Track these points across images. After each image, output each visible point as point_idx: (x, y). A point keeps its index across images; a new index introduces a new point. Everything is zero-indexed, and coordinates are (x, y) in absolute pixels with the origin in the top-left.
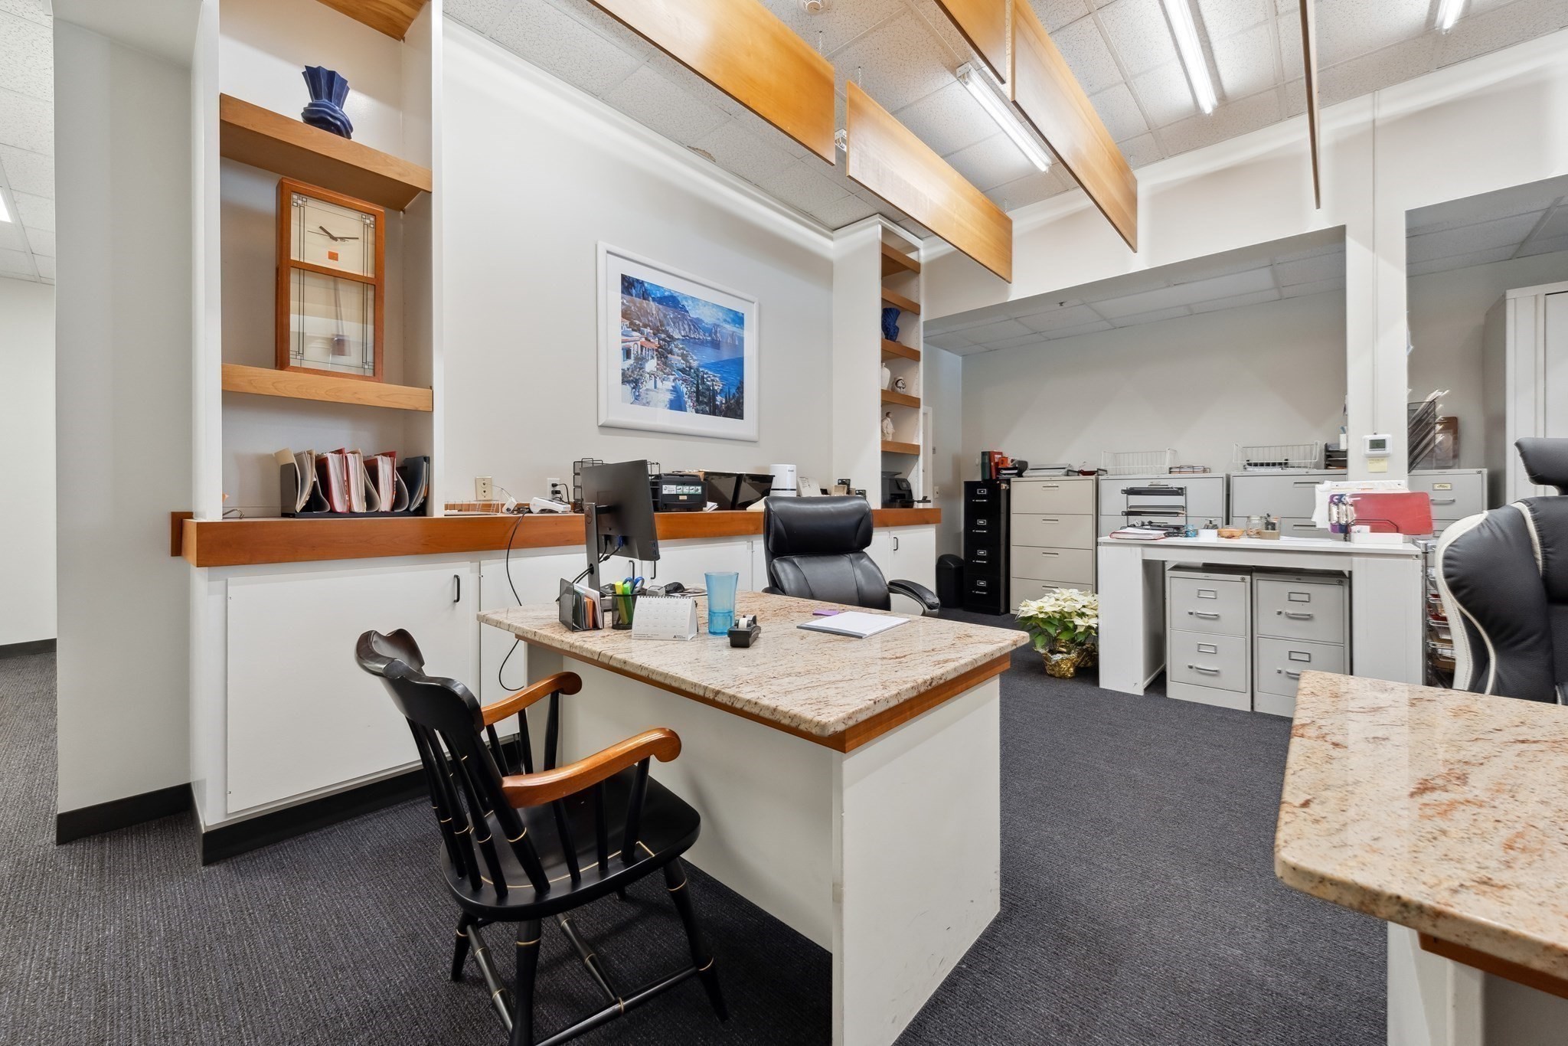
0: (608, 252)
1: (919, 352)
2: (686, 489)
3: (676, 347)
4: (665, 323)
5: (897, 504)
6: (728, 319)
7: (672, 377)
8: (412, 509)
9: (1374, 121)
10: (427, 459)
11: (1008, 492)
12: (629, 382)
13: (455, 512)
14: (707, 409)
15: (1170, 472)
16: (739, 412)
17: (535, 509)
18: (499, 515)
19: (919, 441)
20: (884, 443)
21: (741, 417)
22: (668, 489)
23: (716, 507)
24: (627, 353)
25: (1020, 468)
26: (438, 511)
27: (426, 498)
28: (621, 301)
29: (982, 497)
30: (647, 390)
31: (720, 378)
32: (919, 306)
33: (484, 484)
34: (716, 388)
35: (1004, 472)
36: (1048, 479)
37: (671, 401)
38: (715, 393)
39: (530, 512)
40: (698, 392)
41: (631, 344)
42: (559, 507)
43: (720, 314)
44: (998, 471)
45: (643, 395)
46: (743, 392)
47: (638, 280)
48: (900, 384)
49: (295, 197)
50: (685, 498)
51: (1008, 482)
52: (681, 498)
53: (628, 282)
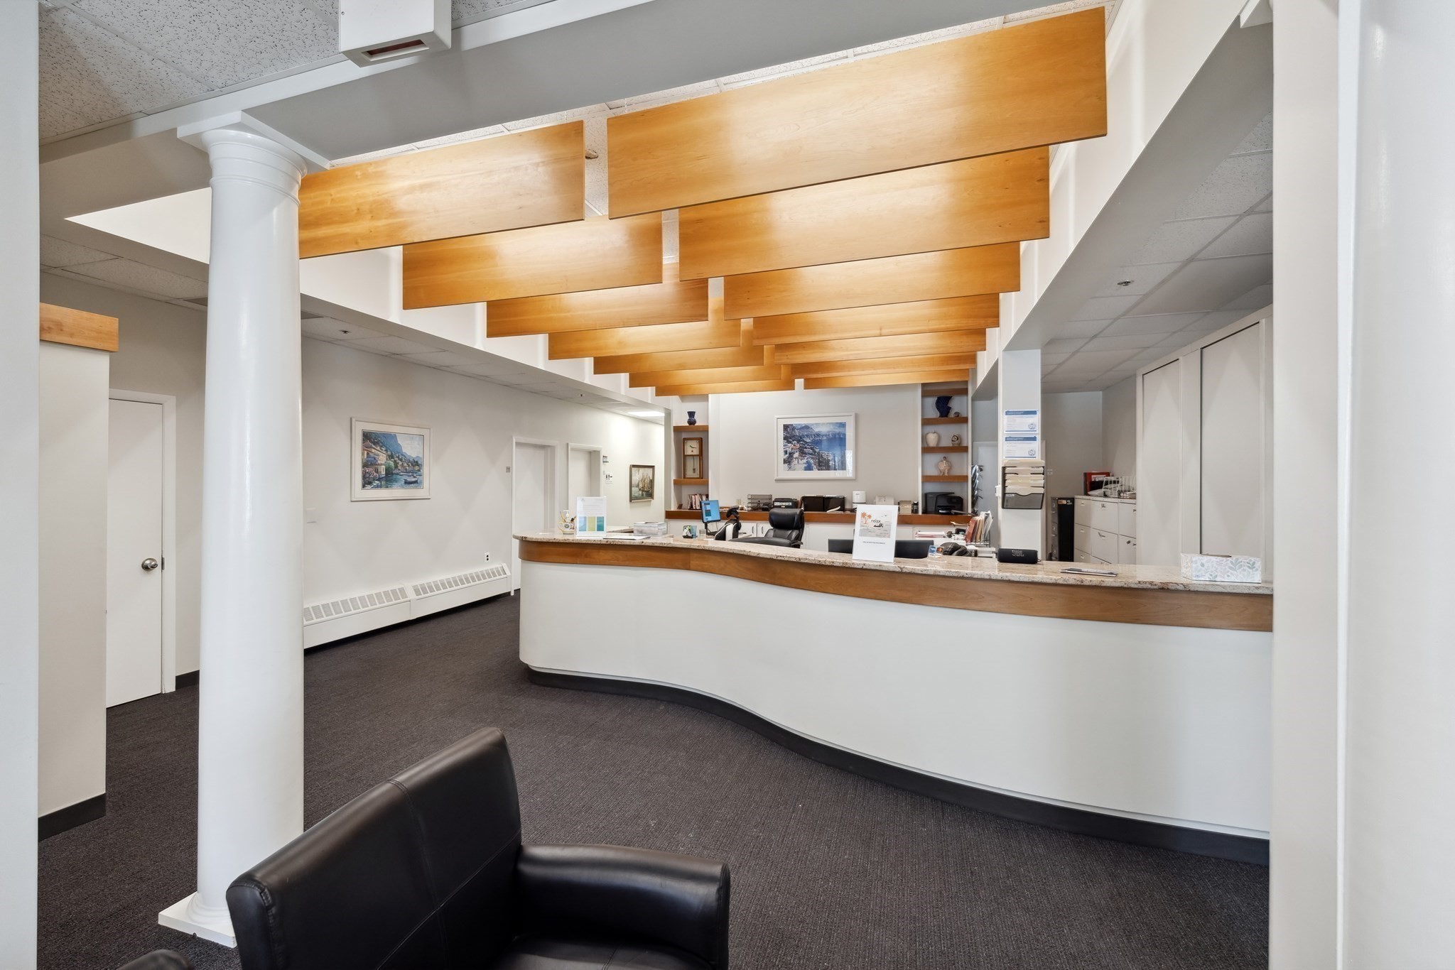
0: (777, 418)
1: (967, 418)
2: (784, 504)
10: (708, 495)
20: (923, 476)
22: (776, 504)
28: (783, 434)
32: (968, 389)
47: (790, 425)
48: (954, 439)
51: (1074, 499)
52: (782, 506)
53: (786, 427)
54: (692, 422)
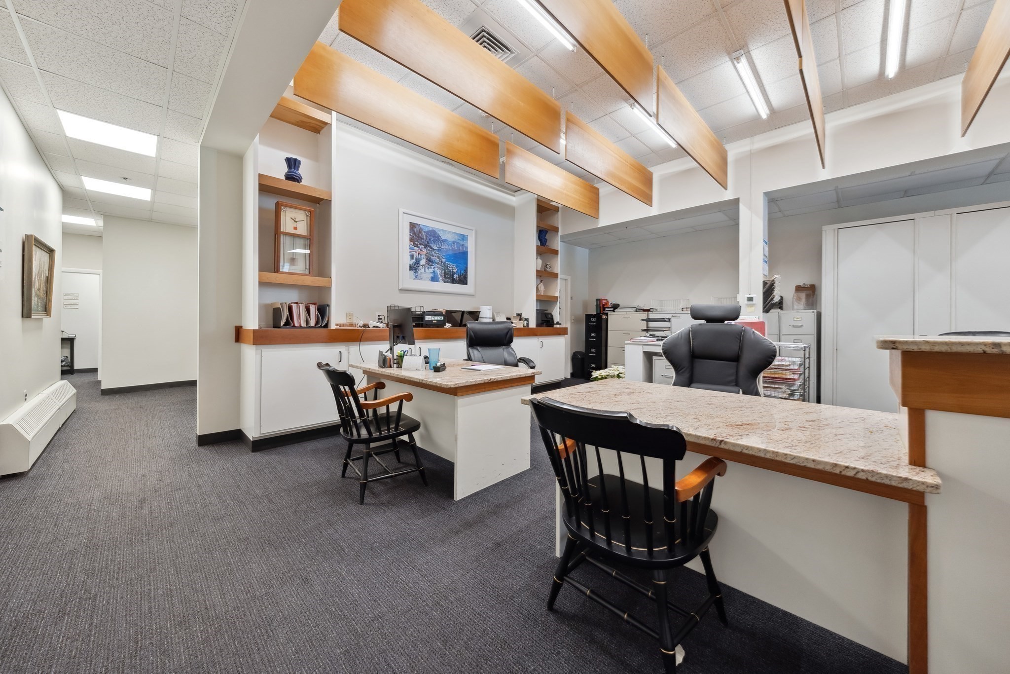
0: (404, 213)
1: (558, 251)
2: (436, 318)
3: (435, 253)
4: (430, 242)
5: (544, 325)
6: (460, 239)
7: (433, 267)
8: (323, 326)
9: (751, 150)
10: (328, 306)
11: (607, 320)
12: (413, 270)
13: (338, 327)
14: (449, 280)
15: (682, 310)
16: (465, 282)
17: (371, 326)
18: (356, 328)
19: (557, 294)
20: (537, 296)
21: (466, 284)
22: (428, 318)
23: (451, 326)
24: (412, 257)
25: (615, 307)
26: (333, 326)
27: (328, 321)
28: (409, 234)
29: (593, 322)
30: (421, 273)
31: (456, 266)
32: (558, 228)
33: (350, 315)
34: (454, 271)
35: (607, 309)
36: (625, 313)
37: (432, 278)
38: (453, 274)
39: (369, 327)
40: (445, 273)
41: (414, 253)
42: (381, 325)
43: (456, 237)
44: (604, 309)
45: (419, 275)
46: (467, 272)
47: (417, 224)
48: (548, 266)
49: (282, 208)
50: (436, 322)
51: (607, 314)
52: (434, 322)
53: (413, 226)
54: (292, 177)
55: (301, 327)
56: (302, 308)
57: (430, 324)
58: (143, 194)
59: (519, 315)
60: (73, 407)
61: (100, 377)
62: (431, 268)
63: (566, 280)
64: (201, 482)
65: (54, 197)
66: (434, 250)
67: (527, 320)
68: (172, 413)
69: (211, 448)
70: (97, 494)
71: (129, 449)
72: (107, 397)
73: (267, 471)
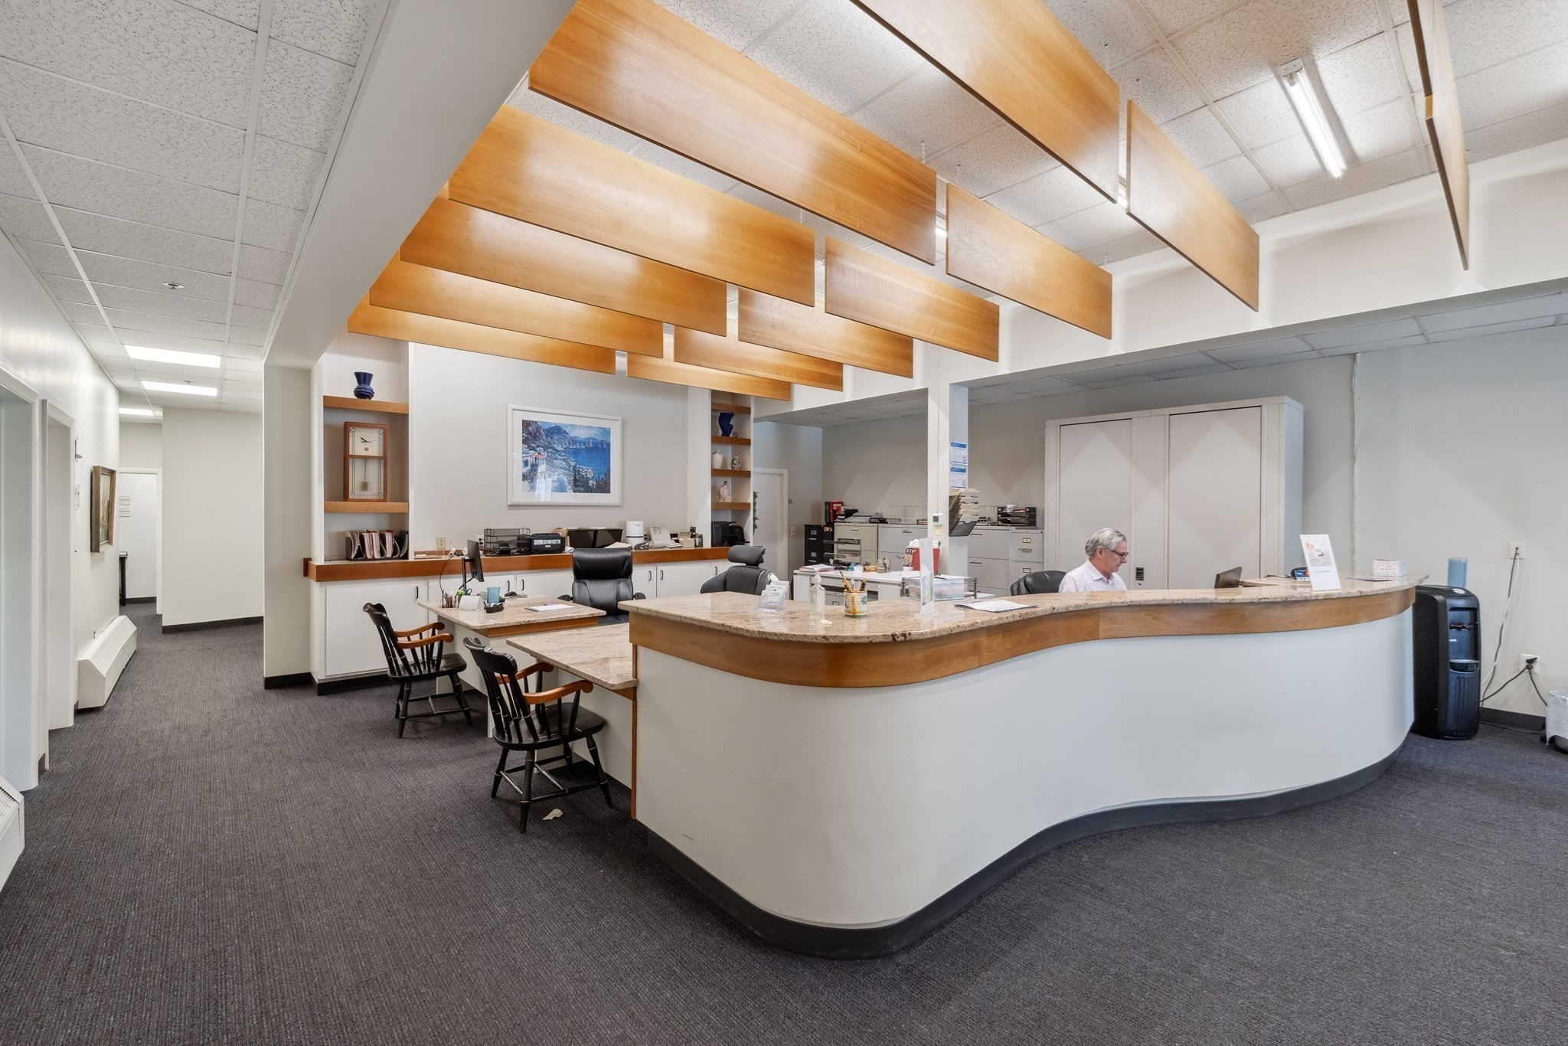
0: (514, 409)
1: (750, 440)
2: (550, 542)
5: (726, 543)
7: (556, 473)
8: (400, 556)
10: (408, 533)
11: (832, 533)
12: (527, 479)
13: (421, 557)
19: (750, 500)
20: (716, 503)
22: (537, 542)
23: (574, 550)
24: (526, 463)
26: (411, 558)
27: (407, 551)
28: (521, 435)
29: (812, 536)
32: (751, 408)
33: (441, 541)
37: (555, 487)
38: (588, 479)
40: (575, 480)
41: (529, 458)
44: (833, 516)
47: (533, 422)
48: (735, 462)
49: (351, 427)
50: (550, 546)
51: (835, 525)
52: (546, 546)
53: (526, 424)
54: (363, 393)
55: (374, 559)
56: (376, 537)
57: (542, 550)
58: (211, 392)
59: (693, 530)
60: (133, 648)
61: (160, 609)
62: (554, 475)
63: (781, 475)
64: (261, 719)
65: (112, 396)
66: (558, 451)
67: (701, 537)
68: (243, 656)
69: (279, 692)
70: (168, 725)
71: (196, 690)
72: (169, 636)
73: (326, 712)
